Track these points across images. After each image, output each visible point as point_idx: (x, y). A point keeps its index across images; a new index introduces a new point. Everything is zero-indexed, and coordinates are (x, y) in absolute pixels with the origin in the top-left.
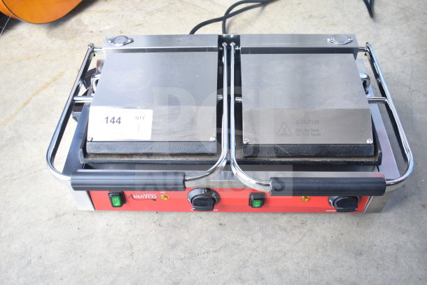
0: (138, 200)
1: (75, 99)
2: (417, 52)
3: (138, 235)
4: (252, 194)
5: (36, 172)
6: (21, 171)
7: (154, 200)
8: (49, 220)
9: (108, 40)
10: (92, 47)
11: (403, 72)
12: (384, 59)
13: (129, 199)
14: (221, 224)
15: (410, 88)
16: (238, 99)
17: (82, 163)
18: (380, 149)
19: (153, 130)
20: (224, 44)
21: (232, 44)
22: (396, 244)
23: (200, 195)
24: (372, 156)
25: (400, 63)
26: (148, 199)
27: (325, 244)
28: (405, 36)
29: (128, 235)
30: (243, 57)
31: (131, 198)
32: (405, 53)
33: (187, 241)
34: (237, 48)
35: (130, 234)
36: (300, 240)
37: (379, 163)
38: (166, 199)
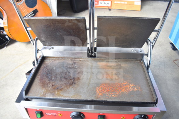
0: (48, 115)
2: (166, 57)
4: (99, 115)
5: (9, 100)
6: (4, 99)
7: (56, 116)
9: (44, 47)
11: (161, 65)
12: (153, 60)
13: (45, 115)
15: (164, 71)
17: (24, 97)
23: (75, 115)
26: (53, 115)
28: (161, 51)
31: (45, 114)
37: (156, 103)
38: (61, 116)
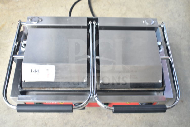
1: (14, 56)
2: (186, 15)
3: (49, 118)
8: (5, 111)
9: (28, 19)
10: (21, 22)
11: (178, 27)
14: (88, 112)
15: (181, 37)
16: (98, 57)
17: (20, 91)
18: (165, 85)
19: (55, 76)
20: (90, 23)
21: (94, 23)
22: (168, 121)
24: (161, 88)
25: (177, 22)
27: (136, 121)
29: (44, 118)
30: (100, 31)
32: (179, 15)
33: (72, 121)
34: (97, 24)
35: (45, 118)
36: (125, 119)
37: (164, 90)
